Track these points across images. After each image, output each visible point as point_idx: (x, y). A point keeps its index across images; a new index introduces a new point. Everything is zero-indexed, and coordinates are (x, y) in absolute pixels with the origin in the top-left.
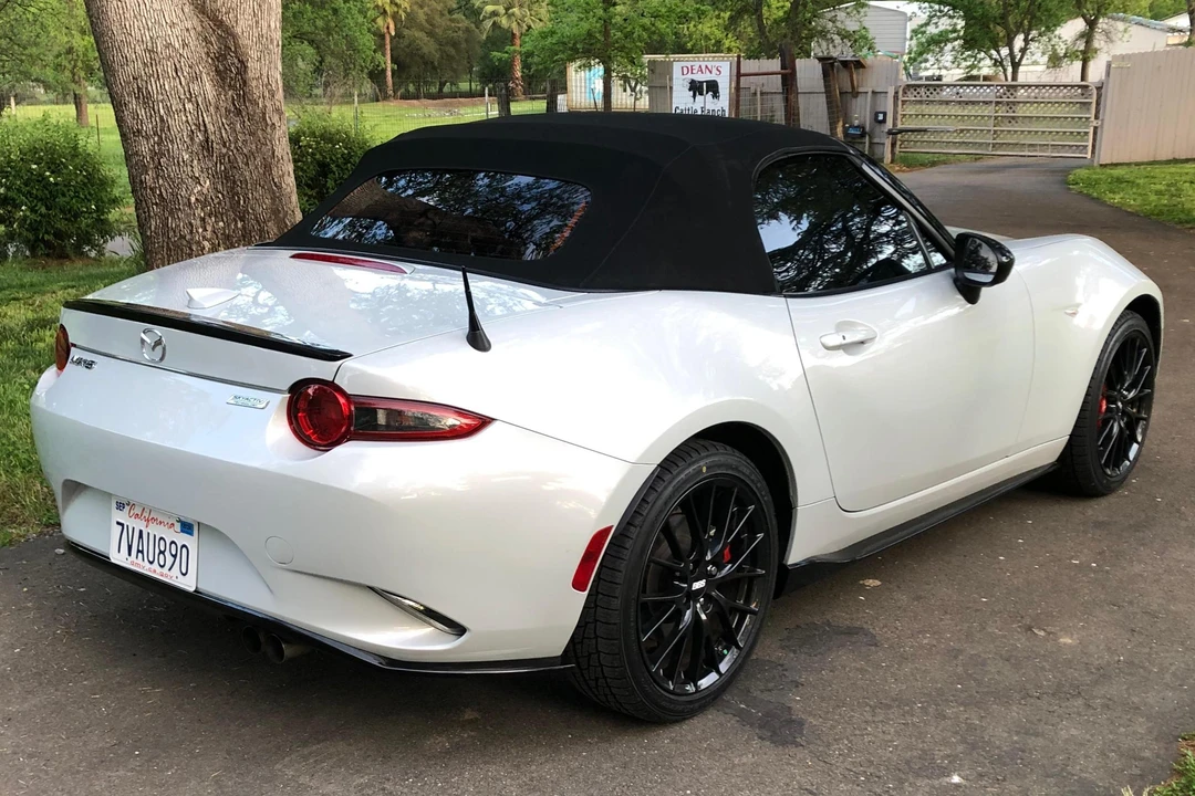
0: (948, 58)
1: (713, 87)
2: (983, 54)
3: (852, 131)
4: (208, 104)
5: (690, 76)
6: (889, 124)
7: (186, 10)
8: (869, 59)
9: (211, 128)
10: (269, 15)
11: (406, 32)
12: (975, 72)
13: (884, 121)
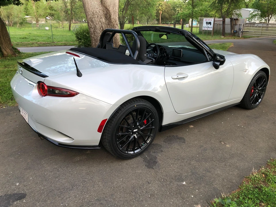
0: (256, 19)
1: (210, 23)
2: (263, 18)
3: (235, 31)
4: (103, 23)
5: (206, 21)
6: (242, 30)
7: (100, 6)
8: (240, 18)
9: (104, 27)
10: (116, 7)
11: (164, 13)
12: (261, 21)
13: (241, 30)
